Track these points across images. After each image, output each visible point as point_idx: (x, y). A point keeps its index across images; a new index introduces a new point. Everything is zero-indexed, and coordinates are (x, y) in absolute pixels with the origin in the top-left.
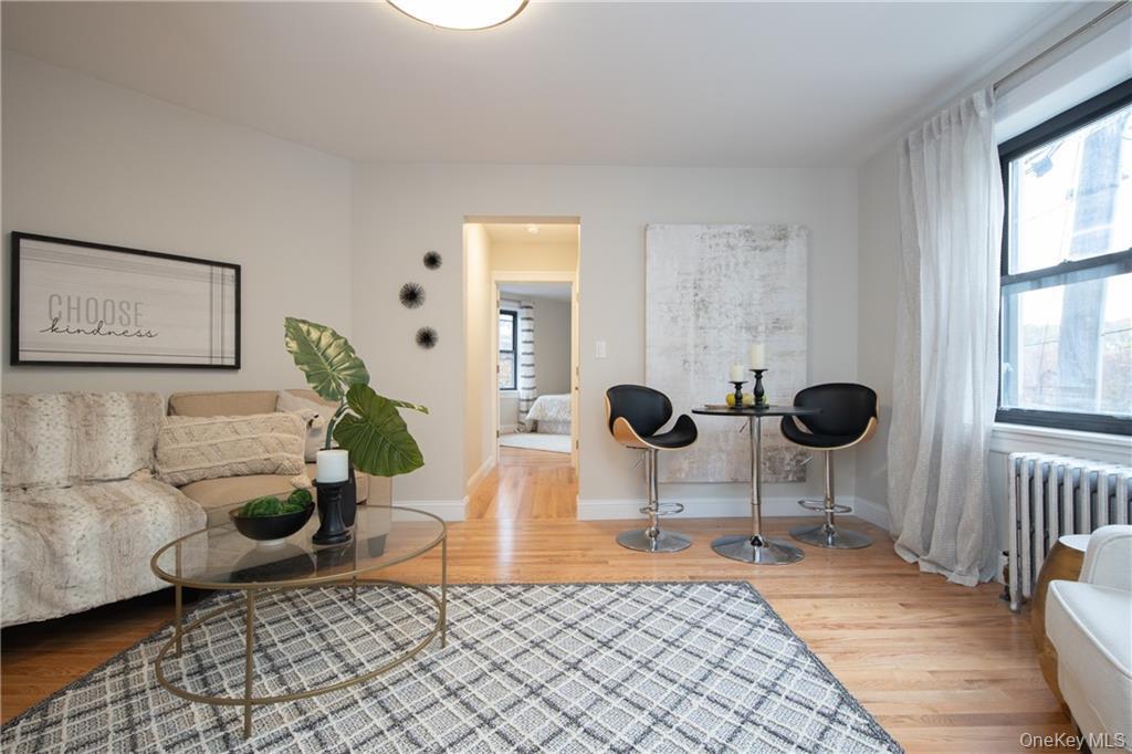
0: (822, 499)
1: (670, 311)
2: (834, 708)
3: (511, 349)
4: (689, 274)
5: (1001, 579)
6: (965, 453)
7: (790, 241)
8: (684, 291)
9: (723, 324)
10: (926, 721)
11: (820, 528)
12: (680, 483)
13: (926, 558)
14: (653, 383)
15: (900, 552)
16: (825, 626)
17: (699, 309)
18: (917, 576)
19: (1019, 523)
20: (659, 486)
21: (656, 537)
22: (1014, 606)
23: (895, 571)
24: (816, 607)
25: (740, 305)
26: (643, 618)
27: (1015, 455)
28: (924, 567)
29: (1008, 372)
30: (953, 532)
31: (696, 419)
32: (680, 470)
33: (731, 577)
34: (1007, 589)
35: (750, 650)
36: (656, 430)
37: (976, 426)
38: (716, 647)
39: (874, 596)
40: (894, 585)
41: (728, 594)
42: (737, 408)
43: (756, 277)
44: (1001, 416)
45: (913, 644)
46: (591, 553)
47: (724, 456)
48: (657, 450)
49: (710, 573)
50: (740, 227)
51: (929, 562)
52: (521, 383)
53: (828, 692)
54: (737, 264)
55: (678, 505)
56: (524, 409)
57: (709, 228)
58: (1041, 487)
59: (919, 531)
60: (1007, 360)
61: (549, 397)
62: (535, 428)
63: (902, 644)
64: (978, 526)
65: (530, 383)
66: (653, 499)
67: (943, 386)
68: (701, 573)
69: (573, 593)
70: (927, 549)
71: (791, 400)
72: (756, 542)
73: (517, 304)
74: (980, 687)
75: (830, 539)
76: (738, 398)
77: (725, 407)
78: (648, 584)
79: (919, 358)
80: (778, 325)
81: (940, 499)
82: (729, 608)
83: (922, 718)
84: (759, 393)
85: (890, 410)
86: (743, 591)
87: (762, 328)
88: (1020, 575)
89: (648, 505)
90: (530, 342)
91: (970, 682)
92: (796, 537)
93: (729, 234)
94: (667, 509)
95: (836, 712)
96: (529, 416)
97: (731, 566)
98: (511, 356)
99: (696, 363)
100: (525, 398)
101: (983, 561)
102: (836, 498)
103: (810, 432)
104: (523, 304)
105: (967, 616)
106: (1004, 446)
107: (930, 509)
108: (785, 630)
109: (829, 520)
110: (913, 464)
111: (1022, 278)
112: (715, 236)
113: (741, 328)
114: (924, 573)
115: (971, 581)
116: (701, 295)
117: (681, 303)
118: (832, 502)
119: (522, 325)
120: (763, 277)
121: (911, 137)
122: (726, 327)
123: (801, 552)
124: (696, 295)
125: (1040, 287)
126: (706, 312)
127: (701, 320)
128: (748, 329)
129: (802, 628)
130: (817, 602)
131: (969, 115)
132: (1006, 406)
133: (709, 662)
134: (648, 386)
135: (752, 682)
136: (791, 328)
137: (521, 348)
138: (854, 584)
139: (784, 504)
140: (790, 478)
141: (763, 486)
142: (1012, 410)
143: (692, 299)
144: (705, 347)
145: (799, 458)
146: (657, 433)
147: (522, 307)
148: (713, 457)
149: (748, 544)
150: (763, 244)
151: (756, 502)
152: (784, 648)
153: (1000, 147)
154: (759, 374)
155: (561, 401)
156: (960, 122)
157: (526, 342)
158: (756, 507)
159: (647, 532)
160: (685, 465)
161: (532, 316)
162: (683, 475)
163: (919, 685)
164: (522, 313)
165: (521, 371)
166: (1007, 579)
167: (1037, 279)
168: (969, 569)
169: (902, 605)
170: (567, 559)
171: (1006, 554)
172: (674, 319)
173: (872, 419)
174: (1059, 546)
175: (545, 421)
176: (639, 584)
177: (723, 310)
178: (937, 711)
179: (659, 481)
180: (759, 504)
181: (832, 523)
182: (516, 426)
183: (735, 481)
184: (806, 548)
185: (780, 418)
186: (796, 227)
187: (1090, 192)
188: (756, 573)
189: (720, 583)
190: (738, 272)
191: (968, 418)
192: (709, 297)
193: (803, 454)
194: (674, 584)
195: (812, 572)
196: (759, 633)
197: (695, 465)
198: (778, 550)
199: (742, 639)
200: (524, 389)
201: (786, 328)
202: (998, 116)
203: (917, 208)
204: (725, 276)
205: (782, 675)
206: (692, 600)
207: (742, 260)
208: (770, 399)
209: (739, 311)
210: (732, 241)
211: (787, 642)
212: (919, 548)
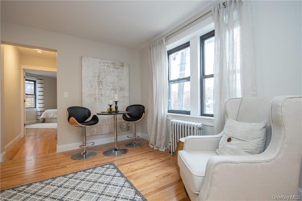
0: (133, 134)
1: (90, 83)
2: (133, 197)
3: (33, 94)
4: (96, 73)
5: (169, 148)
6: (162, 120)
7: (125, 68)
8: (94, 78)
9: (107, 88)
10: (155, 191)
11: (132, 143)
12: (94, 135)
13: (155, 146)
14: (84, 106)
15: (150, 146)
16: (132, 171)
17: (99, 83)
18: (153, 151)
19: (172, 135)
20: (86, 137)
21: (85, 154)
22: (172, 155)
23: (149, 151)
24: (130, 166)
25: (111, 83)
26: (77, 185)
27: (171, 120)
28: (155, 148)
29: (170, 102)
30: (160, 140)
31: (98, 116)
32: (94, 131)
33: (107, 162)
34: (170, 150)
35: (112, 185)
36: (85, 121)
37: (164, 114)
38: (101, 188)
39: (144, 159)
40: (149, 155)
41: (107, 168)
42: (110, 112)
43: (116, 76)
44: (169, 111)
45: (152, 170)
46: (60, 164)
47: (107, 126)
48: (85, 127)
49: (102, 162)
50: (111, 61)
51: (156, 147)
52: (38, 105)
53: (132, 192)
54: (110, 72)
55: (93, 142)
56: (39, 115)
57: (102, 60)
58: (176, 127)
59: (154, 140)
60: (170, 99)
61: (50, 110)
62: (44, 121)
63: (150, 171)
64: (165, 137)
65: (41, 105)
66: (84, 142)
67: (158, 105)
68: (99, 163)
69: (50, 182)
70: (155, 144)
71: (125, 109)
72: (116, 150)
73: (35, 78)
74: (166, 178)
75: (135, 145)
76: (111, 109)
77: (107, 112)
78: (80, 171)
79: (153, 99)
80: (122, 89)
81: (158, 132)
82: (107, 173)
83: (154, 191)
84: (116, 108)
85: (147, 111)
86: (111, 166)
87: (117, 90)
88: (172, 147)
89: (82, 144)
90: (42, 91)
91: (164, 177)
92: (127, 146)
93: (108, 63)
94: (89, 144)
95: (134, 198)
96: (41, 117)
97: (108, 159)
98: (34, 96)
99: (99, 99)
100: (40, 111)
101: (166, 145)
102: (136, 134)
103: (130, 118)
104: (39, 78)
105: (163, 159)
106: (169, 118)
107: (156, 134)
108: (122, 176)
109: (134, 140)
110: (152, 124)
111: (172, 81)
112: (104, 63)
113: (112, 90)
114: (155, 150)
115: (164, 150)
116: (100, 80)
117: (94, 81)
118: (135, 135)
119: (38, 85)
120: (118, 76)
121: (151, 45)
122: (107, 89)
123: (128, 150)
124: (99, 79)
125: (175, 83)
126: (102, 84)
127: (100, 87)
128: (114, 90)
129: (127, 173)
130: (131, 164)
131: (162, 43)
132: (169, 109)
133: (99, 194)
134: (83, 107)
135: (111, 196)
136: (125, 90)
137: (38, 93)
138: (140, 157)
139: (124, 137)
140: (125, 130)
141: (117, 133)
142: (171, 110)
143: (97, 80)
144: (102, 95)
145: (128, 124)
146: (86, 121)
147: (38, 79)
148: (104, 127)
149: (113, 151)
150: (117, 67)
151: (116, 138)
152: (121, 181)
153: (168, 51)
154: (116, 102)
155: (55, 111)
156: (160, 44)
157: (40, 91)
158: (116, 140)
159: (82, 153)
160: (96, 130)
161: (43, 83)
162: (95, 133)
163: (154, 182)
164: (38, 81)
165: (38, 101)
166: (170, 148)
167: (174, 81)
168: (163, 147)
169: (150, 160)
170: (50, 169)
171: (170, 143)
172: (92, 86)
173: (144, 113)
174: (179, 141)
175: (48, 118)
176: (77, 172)
177: (107, 84)
178: (157, 188)
179: (87, 135)
180: (117, 139)
181: (135, 141)
182: (36, 121)
183: (111, 133)
184: (129, 148)
185: (122, 114)
186: (126, 63)
187: (182, 64)
188: (116, 159)
189: (105, 165)
190: (110, 74)
191: (163, 113)
192: (103, 80)
193: (128, 123)
194: (90, 169)
195: (130, 155)
196: (115, 179)
197: (99, 130)
198: (122, 151)
199: (110, 182)
200: (39, 108)
201: (124, 90)
202: (167, 44)
203: (152, 63)
204: (107, 74)
205: (120, 191)
206: (95, 173)
207: (112, 71)
208: (119, 109)
209: (111, 85)
210: (109, 65)
211: (122, 179)
212: (154, 144)
